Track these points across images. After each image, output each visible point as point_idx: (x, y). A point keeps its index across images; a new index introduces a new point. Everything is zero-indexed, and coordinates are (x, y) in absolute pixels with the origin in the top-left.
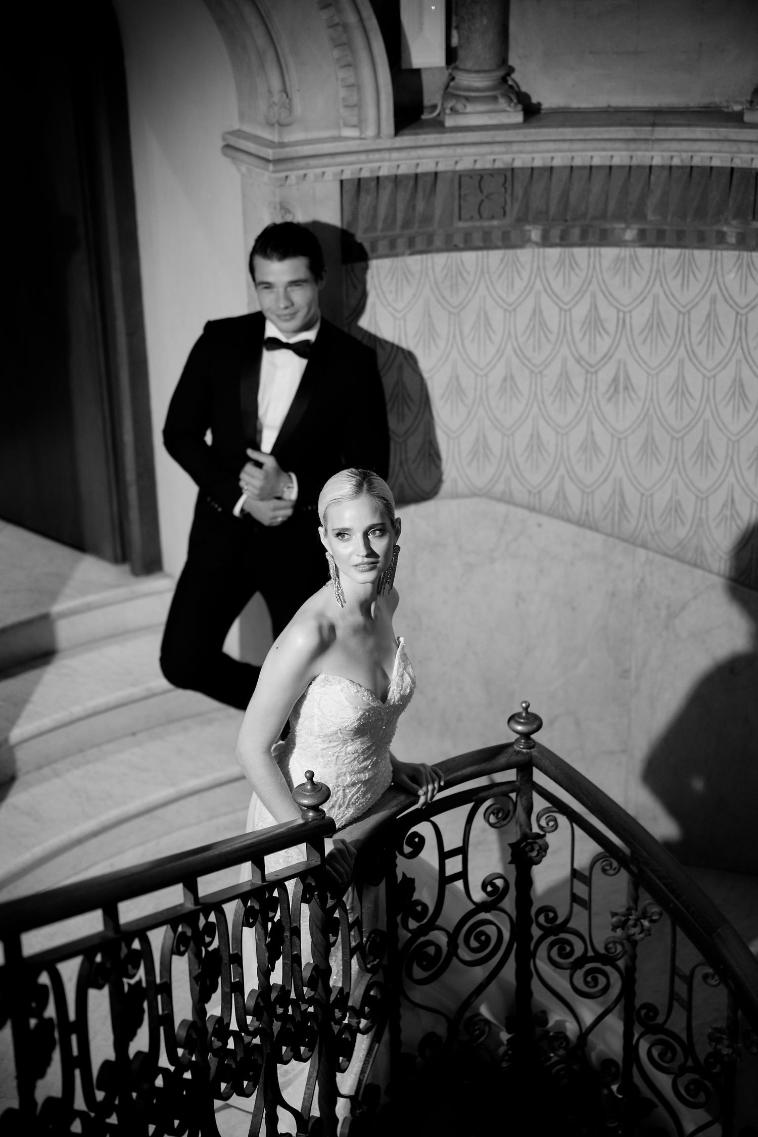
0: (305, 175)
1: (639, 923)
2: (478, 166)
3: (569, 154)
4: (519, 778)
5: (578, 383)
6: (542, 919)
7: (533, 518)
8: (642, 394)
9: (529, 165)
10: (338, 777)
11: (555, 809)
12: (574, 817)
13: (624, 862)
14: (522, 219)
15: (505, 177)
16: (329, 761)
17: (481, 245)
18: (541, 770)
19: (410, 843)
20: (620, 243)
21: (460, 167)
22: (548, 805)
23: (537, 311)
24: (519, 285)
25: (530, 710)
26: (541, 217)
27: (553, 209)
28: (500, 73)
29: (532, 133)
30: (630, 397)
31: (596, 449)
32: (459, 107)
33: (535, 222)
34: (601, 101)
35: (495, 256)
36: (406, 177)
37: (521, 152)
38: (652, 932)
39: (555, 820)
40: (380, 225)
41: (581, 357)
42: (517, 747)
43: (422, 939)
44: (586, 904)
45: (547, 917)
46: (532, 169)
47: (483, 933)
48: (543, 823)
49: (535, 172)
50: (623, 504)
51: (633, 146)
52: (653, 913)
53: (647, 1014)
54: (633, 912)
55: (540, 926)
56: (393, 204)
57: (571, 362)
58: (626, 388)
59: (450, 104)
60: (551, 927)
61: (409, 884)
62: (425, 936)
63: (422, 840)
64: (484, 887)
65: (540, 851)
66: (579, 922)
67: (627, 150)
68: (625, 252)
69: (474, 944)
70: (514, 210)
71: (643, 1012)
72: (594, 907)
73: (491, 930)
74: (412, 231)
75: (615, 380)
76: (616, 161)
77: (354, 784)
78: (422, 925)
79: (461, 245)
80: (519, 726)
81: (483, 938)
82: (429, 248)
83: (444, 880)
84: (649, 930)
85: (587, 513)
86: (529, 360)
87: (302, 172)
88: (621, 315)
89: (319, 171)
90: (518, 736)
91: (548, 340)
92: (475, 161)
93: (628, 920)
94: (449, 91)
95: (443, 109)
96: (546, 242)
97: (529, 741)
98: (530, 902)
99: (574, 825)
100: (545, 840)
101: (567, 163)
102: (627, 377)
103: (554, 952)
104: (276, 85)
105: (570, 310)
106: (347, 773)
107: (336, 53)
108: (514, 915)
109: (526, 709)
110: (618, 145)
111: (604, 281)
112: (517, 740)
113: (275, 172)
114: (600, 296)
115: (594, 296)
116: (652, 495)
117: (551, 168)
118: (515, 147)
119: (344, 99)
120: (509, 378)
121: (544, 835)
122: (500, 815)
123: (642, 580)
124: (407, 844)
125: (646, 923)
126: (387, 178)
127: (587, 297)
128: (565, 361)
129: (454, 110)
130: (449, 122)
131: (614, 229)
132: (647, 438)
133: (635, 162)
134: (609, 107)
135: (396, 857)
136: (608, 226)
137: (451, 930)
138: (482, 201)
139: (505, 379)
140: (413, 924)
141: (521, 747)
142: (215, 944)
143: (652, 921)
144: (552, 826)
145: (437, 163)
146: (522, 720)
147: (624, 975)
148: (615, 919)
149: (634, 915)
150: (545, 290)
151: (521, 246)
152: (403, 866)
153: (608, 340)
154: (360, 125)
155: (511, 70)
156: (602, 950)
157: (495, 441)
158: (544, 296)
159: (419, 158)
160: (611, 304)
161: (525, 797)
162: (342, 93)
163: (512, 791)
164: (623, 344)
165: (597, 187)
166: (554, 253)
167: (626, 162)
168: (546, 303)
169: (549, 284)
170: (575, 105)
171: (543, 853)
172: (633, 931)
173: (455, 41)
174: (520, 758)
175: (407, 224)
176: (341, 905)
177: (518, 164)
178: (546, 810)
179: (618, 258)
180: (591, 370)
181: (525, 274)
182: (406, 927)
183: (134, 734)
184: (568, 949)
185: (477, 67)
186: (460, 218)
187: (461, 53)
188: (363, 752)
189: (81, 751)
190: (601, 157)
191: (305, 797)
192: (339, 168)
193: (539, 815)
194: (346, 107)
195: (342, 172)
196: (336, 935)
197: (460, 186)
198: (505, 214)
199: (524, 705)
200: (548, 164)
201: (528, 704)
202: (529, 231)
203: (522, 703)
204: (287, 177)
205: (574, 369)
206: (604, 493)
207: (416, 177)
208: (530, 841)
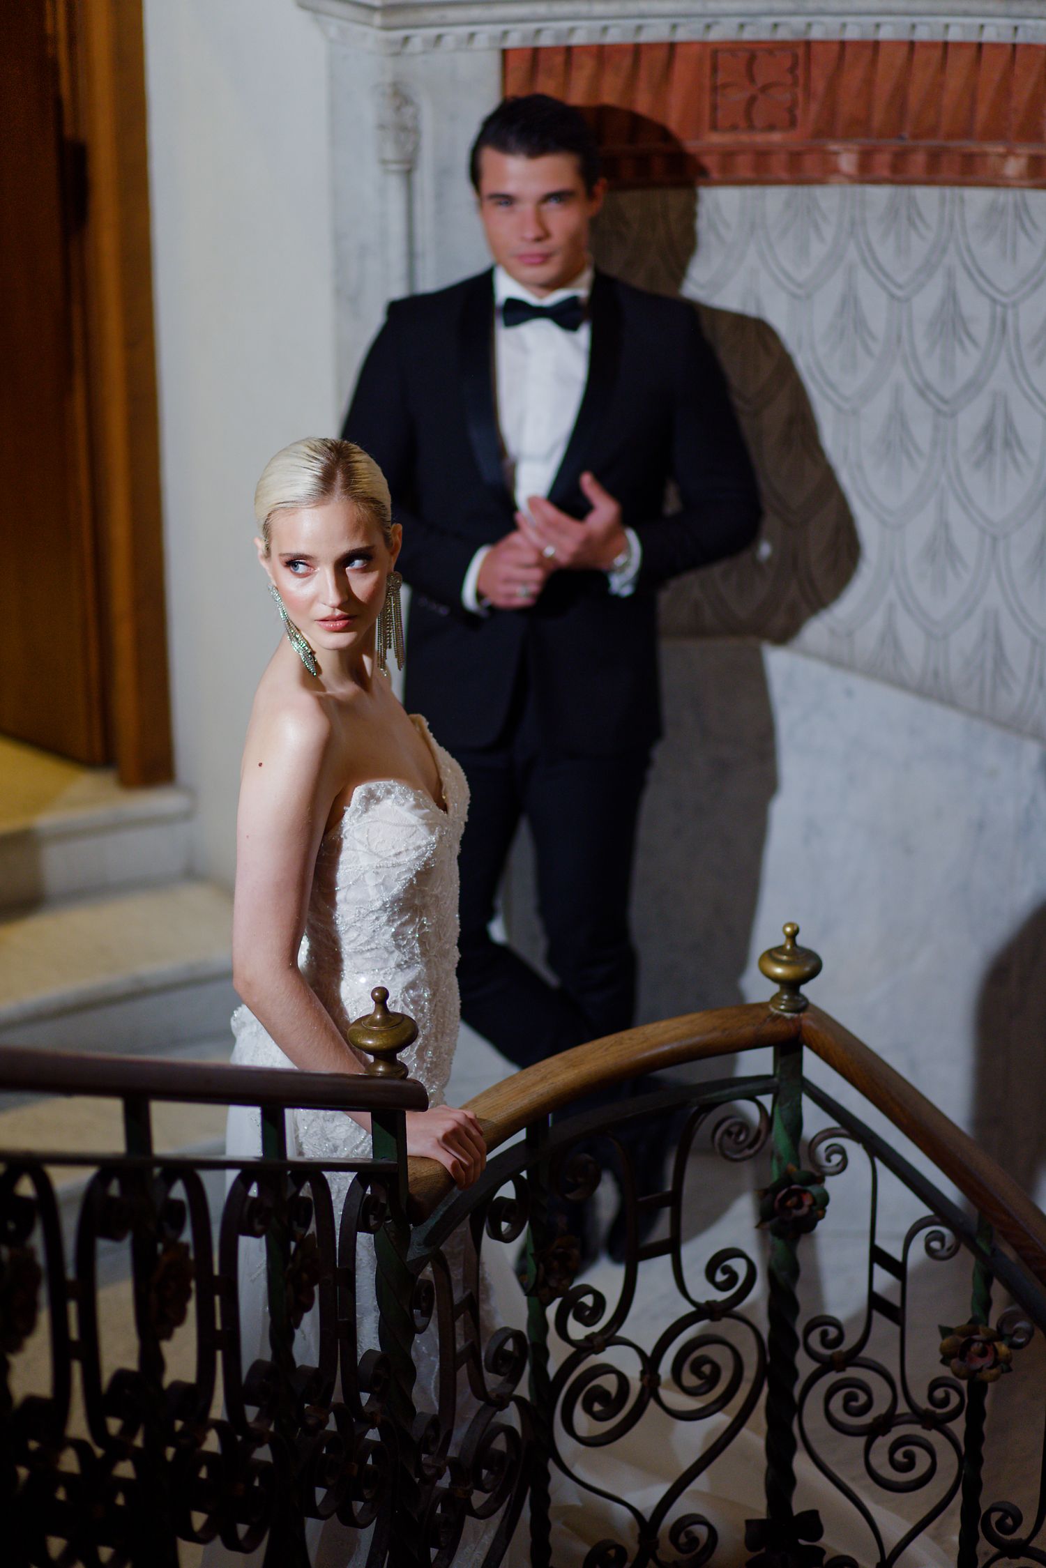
0: (439, 38)
1: (990, 1349)
2: (748, 35)
3: (908, 20)
4: (778, 1071)
5: (922, 432)
6: (814, 1339)
7: (837, 680)
8: (1034, 455)
9: (835, 36)
11: (843, 1131)
12: (876, 1148)
13: (966, 1234)
14: (826, 130)
15: (795, 57)
17: (749, 174)
18: (817, 1052)
20: (996, 181)
21: (715, 35)
22: (833, 1124)
23: (850, 301)
24: (818, 250)
26: (858, 127)
27: (878, 117)
30: (1015, 461)
31: (952, 552)
33: (847, 136)
35: (775, 198)
36: (617, 49)
37: (821, 12)
38: (1012, 1365)
39: (842, 1151)
41: (929, 386)
42: (776, 1009)
43: (593, 1360)
44: (895, 1313)
45: (824, 1334)
46: (843, 44)
47: (705, 1360)
48: (820, 1155)
49: (849, 52)
50: (1000, 659)
52: (1016, 1332)
53: (1000, 1523)
54: (981, 1327)
55: (809, 1350)
57: (910, 394)
58: (1007, 444)
60: (831, 1357)
61: (568, 1248)
62: (598, 1353)
64: (710, 1275)
65: (815, 1208)
66: (882, 1346)
67: (1008, 16)
68: (1006, 197)
69: (690, 1380)
70: (811, 113)
71: (995, 1517)
72: (911, 1316)
73: (721, 1356)
75: (988, 430)
76: (989, 36)
78: (593, 1332)
79: (715, 175)
80: (778, 967)
81: (707, 1369)
83: (637, 1253)
84: (1008, 1360)
85: (936, 674)
86: (832, 386)
87: (435, 31)
88: (999, 309)
89: (464, 31)
90: (776, 988)
91: (868, 351)
92: (742, 26)
93: (972, 1342)
96: (866, 174)
97: (796, 998)
98: (794, 1307)
99: (879, 1164)
100: (823, 1187)
101: (905, 36)
102: (1009, 424)
103: (837, 1402)
105: (908, 300)
108: (765, 1328)
109: (792, 937)
111: (969, 249)
112: (776, 999)
113: (386, 28)
114: (961, 275)
115: (950, 275)
117: (876, 45)
118: (811, 4)
121: (822, 1180)
122: (742, 1137)
125: (1003, 1348)
126: (584, 49)
127: (939, 279)
128: (898, 391)
131: (985, 155)
133: (1021, 38)
136: (972, 146)
137: (649, 1351)
138: (752, 101)
141: (782, 1007)
143: (1012, 1346)
144: (838, 1164)
145: (674, 27)
146: (785, 958)
147: (963, 1449)
148: (947, 1340)
149: (981, 1332)
150: (864, 261)
151: (821, 182)
153: (975, 355)
156: (923, 1403)
158: (862, 275)
159: (642, 16)
160: (981, 291)
161: (788, 1104)
163: (765, 1093)
164: (1003, 365)
165: (955, 81)
166: (880, 195)
167: (1007, 38)
168: (866, 286)
169: (871, 251)
171: (820, 1212)
172: (979, 1363)
174: (780, 1028)
176: (437, 1258)
177: (817, 34)
178: (830, 1133)
179: (994, 210)
180: (944, 410)
181: (829, 232)
182: (563, 1332)
184: (863, 1398)
186: (714, 127)
190: (963, 26)
191: (370, 1034)
192: (500, 28)
193: (815, 1140)
195: (505, 34)
196: (427, 1313)
197: (715, 69)
198: (793, 123)
199: (788, 929)
200: (871, 36)
201: (795, 928)
202: (836, 153)
203: (785, 926)
204: (406, 40)
205: (915, 407)
206: (965, 639)
207: (637, 50)
208: (794, 1187)
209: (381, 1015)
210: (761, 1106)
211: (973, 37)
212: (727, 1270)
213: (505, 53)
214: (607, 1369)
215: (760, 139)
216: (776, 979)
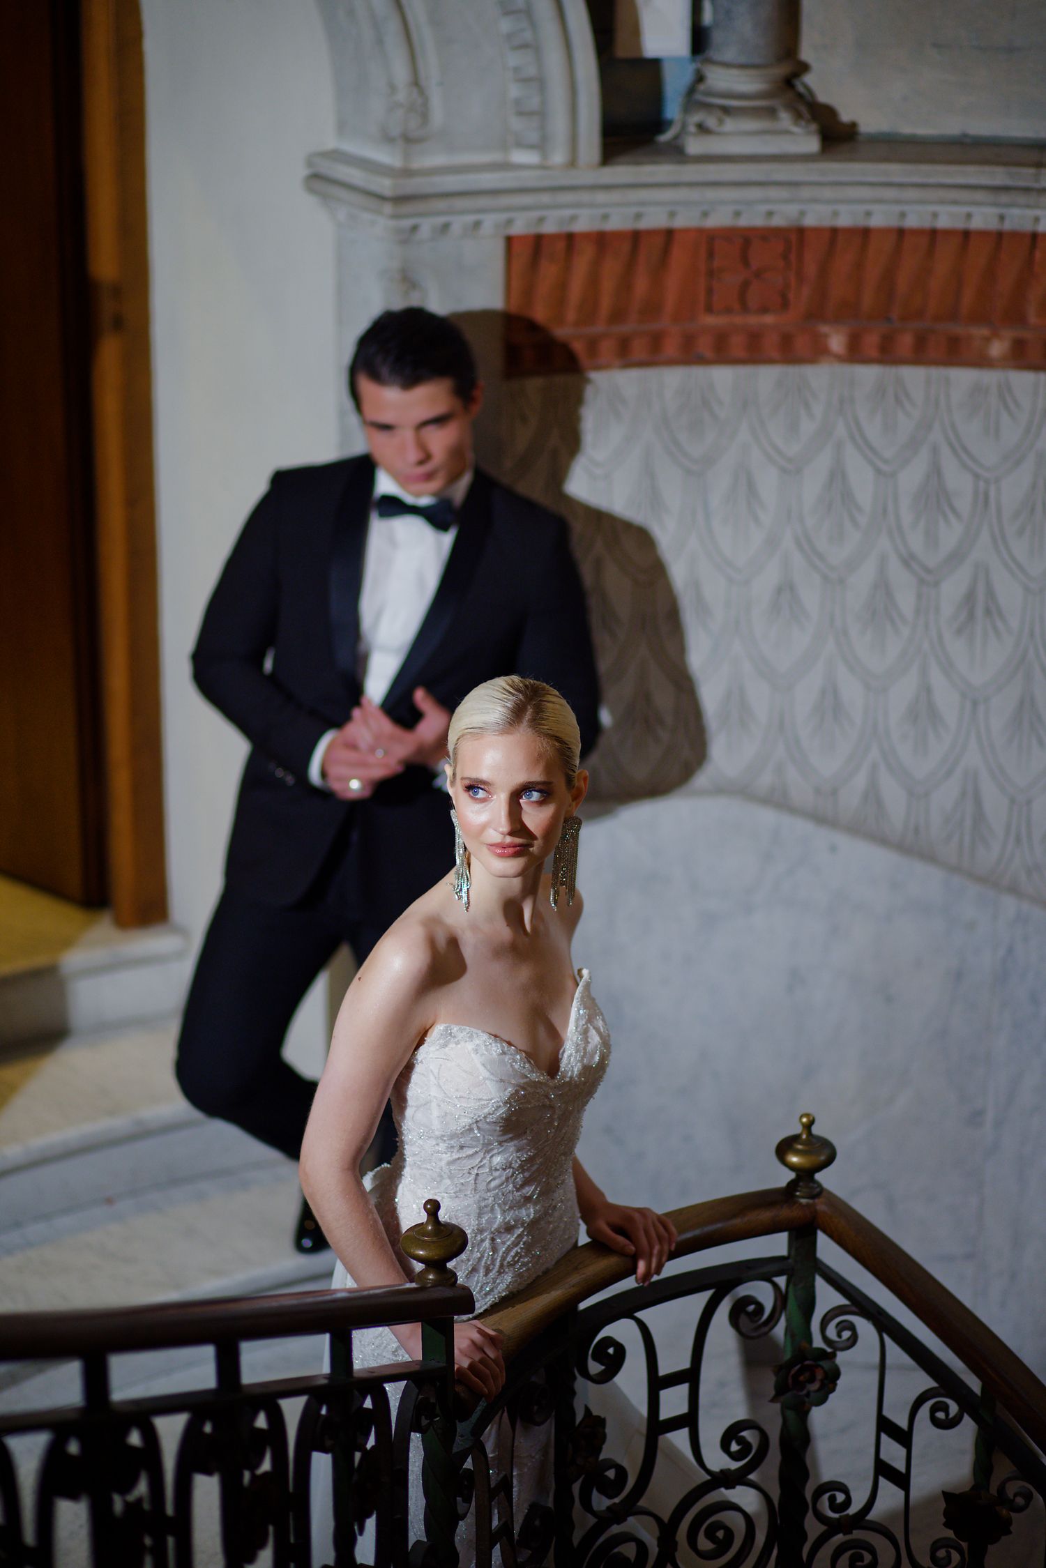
0: (446, 225)
1: (991, 1512)
2: (744, 222)
3: (897, 209)
4: (793, 1253)
5: (906, 601)
6: (823, 1504)
7: (821, 837)
9: (828, 223)
10: (480, 1215)
11: (854, 1309)
12: (885, 1324)
13: (969, 1404)
14: (816, 314)
15: (788, 242)
16: (462, 1184)
17: (742, 354)
18: (831, 1236)
19: (600, 1355)
20: (982, 362)
21: (711, 222)
22: (840, 1300)
23: (837, 475)
24: (808, 427)
25: (815, 1130)
26: (846, 313)
27: (868, 299)
28: (782, 70)
29: (836, 169)
30: (995, 629)
31: (934, 715)
32: (711, 122)
33: (837, 319)
34: (951, 126)
35: (767, 377)
36: (617, 235)
37: (815, 201)
38: (1012, 1526)
39: (852, 1327)
40: (571, 315)
41: (912, 556)
42: (791, 1194)
43: (615, 1529)
44: (902, 1480)
45: (833, 1499)
46: (834, 230)
47: (719, 1525)
48: (831, 1332)
49: (839, 237)
50: (979, 816)
51: (1004, 198)
52: (1016, 1497)
54: (982, 1493)
55: (817, 1514)
56: (594, 281)
57: (894, 566)
58: (988, 612)
59: (696, 118)
60: (838, 1520)
61: (595, 1427)
62: (619, 1523)
63: (621, 1351)
64: (725, 1445)
65: (825, 1381)
67: (994, 205)
68: (989, 377)
69: (704, 1544)
70: (802, 298)
72: (915, 1483)
73: (735, 1521)
74: (626, 328)
75: (970, 598)
76: (977, 223)
77: (509, 1229)
78: (615, 1504)
79: (709, 354)
80: (796, 1157)
81: (720, 1534)
82: (654, 356)
83: (657, 1427)
84: (1008, 1523)
85: (917, 830)
86: (820, 558)
87: (441, 220)
88: (982, 484)
89: (471, 218)
90: (792, 1175)
91: (855, 522)
92: (737, 214)
94: (694, 96)
95: (684, 126)
96: (855, 354)
97: (811, 1184)
98: (804, 1473)
99: (886, 1338)
100: (834, 1363)
101: (893, 222)
102: (991, 593)
104: (401, 73)
105: (894, 474)
106: (496, 1205)
107: (505, 25)
108: (775, 1494)
109: (808, 1127)
110: (979, 196)
111: (952, 426)
112: (792, 1185)
113: (395, 216)
114: (945, 452)
115: (935, 450)
116: (1029, 802)
117: (866, 232)
118: (806, 193)
119: (518, 102)
120: (786, 590)
121: (833, 1355)
123: (1010, 950)
124: (595, 1358)
125: (1004, 1513)
126: (587, 236)
127: (924, 454)
128: (883, 561)
129: (702, 129)
130: (694, 146)
131: (971, 337)
132: (1022, 703)
133: (1008, 226)
134: (965, 135)
135: (575, 1378)
136: (959, 330)
137: (666, 1517)
138: (746, 284)
139: (779, 591)
140: (601, 1502)
141: (798, 1194)
142: (266, 1466)
143: (1014, 1509)
144: (849, 1340)
145: (672, 214)
146: (801, 1147)
148: (950, 1506)
149: (983, 1497)
150: (852, 438)
151: (811, 360)
152: (588, 1396)
153: (958, 528)
154: (542, 146)
155: (804, 68)
157: (760, 697)
158: (849, 449)
159: (641, 204)
160: (964, 466)
161: (802, 1284)
162: (514, 91)
163: (779, 1274)
164: (985, 537)
165: (942, 266)
166: (868, 374)
167: (993, 225)
168: (854, 462)
169: (859, 429)
170: (907, 129)
171: (831, 1386)
173: (708, 17)
174: (797, 1213)
175: (618, 315)
176: (478, 1448)
177: (810, 221)
178: (840, 1310)
179: (978, 390)
180: (928, 579)
181: (818, 409)
182: (587, 1504)
183: (109, 1201)
184: (868, 1559)
185: (743, 60)
186: (709, 309)
187: (717, 37)
188: (521, 1166)
189: (17, 1225)
190: (951, 214)
191: (423, 1245)
192: (503, 217)
193: (828, 1317)
194: (520, 114)
195: (509, 222)
196: (468, 1500)
197: (711, 254)
198: (785, 304)
199: (804, 1120)
200: (861, 222)
201: (811, 1118)
202: (826, 336)
203: (801, 1117)
204: (415, 228)
205: (899, 576)
206: (946, 796)
207: (636, 237)
208: (807, 1362)
209: (432, 1226)
210: (775, 1286)
211: (960, 225)
212: (741, 1441)
213: (509, 241)
214: (627, 1538)
215: (753, 320)
216: (792, 1167)
